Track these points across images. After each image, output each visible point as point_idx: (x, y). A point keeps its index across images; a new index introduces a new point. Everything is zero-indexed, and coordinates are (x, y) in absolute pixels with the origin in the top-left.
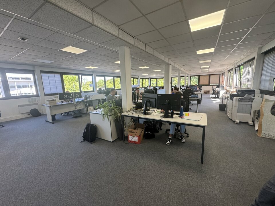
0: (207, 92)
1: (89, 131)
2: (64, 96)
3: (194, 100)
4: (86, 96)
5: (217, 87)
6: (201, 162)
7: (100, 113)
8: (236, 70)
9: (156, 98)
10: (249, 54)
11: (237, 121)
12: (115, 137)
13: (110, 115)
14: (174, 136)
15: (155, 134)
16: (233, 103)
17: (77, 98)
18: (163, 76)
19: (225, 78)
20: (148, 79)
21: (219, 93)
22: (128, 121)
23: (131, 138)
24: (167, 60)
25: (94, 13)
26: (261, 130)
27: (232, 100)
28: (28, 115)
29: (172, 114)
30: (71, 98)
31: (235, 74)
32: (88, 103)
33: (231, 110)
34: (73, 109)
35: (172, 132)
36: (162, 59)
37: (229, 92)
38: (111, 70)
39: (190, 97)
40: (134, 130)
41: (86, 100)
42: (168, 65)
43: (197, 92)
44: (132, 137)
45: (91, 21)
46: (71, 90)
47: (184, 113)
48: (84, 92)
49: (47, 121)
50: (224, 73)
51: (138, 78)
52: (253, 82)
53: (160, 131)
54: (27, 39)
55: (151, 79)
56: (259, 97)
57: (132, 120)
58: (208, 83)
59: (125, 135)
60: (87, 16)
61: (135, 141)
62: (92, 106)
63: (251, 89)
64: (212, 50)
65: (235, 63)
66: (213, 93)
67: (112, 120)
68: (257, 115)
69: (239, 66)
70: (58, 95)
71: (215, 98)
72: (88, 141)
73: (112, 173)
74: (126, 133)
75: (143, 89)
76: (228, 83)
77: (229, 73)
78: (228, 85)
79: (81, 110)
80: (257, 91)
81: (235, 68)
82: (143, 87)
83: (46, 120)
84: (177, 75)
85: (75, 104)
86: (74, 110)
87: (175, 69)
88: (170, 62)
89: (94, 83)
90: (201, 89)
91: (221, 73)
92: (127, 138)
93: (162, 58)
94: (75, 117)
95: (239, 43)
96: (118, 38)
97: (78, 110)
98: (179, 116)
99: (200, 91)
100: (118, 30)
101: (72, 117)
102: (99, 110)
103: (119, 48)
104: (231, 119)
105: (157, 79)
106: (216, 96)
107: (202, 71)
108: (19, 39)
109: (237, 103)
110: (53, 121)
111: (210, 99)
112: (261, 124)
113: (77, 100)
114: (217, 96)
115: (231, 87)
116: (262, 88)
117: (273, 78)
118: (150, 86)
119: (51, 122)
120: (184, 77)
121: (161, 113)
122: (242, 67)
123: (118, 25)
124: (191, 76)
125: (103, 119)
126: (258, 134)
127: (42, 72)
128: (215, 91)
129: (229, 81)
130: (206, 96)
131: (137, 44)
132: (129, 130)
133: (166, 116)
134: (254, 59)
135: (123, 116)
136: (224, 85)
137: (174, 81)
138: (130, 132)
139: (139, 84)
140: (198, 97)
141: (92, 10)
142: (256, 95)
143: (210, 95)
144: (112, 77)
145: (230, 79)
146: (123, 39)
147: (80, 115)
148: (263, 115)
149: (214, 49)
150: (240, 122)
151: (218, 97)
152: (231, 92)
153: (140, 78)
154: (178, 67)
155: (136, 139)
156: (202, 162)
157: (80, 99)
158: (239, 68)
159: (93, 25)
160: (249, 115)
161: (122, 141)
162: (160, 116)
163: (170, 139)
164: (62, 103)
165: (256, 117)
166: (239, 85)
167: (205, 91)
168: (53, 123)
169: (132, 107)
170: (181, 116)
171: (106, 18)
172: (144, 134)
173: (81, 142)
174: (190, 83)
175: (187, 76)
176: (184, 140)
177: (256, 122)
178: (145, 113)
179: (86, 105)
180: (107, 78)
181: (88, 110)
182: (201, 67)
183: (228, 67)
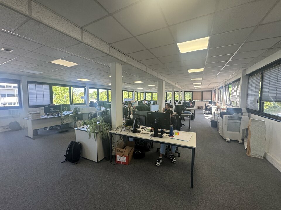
0: (200, 108)
1: (72, 150)
2: (51, 108)
3: (187, 116)
4: (75, 109)
5: (209, 104)
6: (190, 186)
7: (86, 130)
8: (225, 88)
9: (146, 116)
10: (236, 75)
11: (228, 139)
12: (102, 157)
13: (97, 133)
14: (165, 156)
15: (145, 153)
16: (223, 120)
17: (65, 111)
18: (156, 90)
19: (216, 95)
20: (144, 93)
21: (211, 109)
22: (117, 139)
23: (118, 158)
24: (160, 77)
25: (83, 31)
26: (250, 149)
27: (222, 117)
28: (6, 128)
29: (163, 132)
30: (58, 111)
31: (225, 92)
32: (78, 117)
33: (222, 127)
34: (59, 123)
35: (162, 151)
36: (155, 76)
37: (220, 109)
38: (105, 83)
39: (183, 113)
40: (122, 150)
41: (75, 114)
42: (161, 81)
43: (190, 108)
44: (120, 157)
45: (79, 39)
46: (62, 101)
47: (175, 131)
48: (75, 104)
49: (27, 137)
50: (215, 90)
51: (133, 92)
52: (240, 100)
53: (151, 150)
54: (12, 50)
55: (146, 93)
56: (246, 115)
57: (122, 138)
58: (200, 98)
59: (113, 154)
60: (75, 34)
61: (123, 161)
62: (82, 119)
63: (239, 107)
64: (202, 70)
65: (224, 82)
66: (206, 109)
67: (99, 138)
68: (246, 133)
69: (228, 85)
70: (43, 107)
71: (208, 114)
72: (70, 161)
73: (92, 202)
74: (114, 152)
75: (138, 102)
76: (219, 100)
77: (220, 90)
78: (219, 102)
79: (68, 124)
80: (244, 110)
81: (225, 86)
82: (137, 101)
83: (26, 135)
84: (170, 90)
85: (62, 117)
86: (61, 124)
87: (168, 85)
88: (163, 78)
89: (86, 95)
90: (194, 105)
91: (213, 90)
92: (115, 157)
93: (156, 74)
94: (60, 132)
95: (225, 65)
96: (108, 55)
97: (66, 124)
98: (169, 135)
99: (194, 107)
100: (109, 48)
101: (58, 132)
102: (86, 126)
103: (110, 64)
104: (222, 137)
105: (152, 93)
106: (208, 112)
107: (195, 88)
108: (2, 49)
109: (227, 121)
110: (34, 136)
111: (203, 115)
112: (249, 144)
113: (65, 113)
114: (210, 112)
115: (222, 104)
116: (249, 107)
117: (257, 99)
118: (145, 100)
119: (31, 138)
120: (178, 92)
121: (151, 131)
122: (230, 86)
123: (109, 43)
124: (184, 92)
125: (89, 137)
126: (247, 153)
127: (29, 82)
128: (208, 107)
129: (220, 98)
130: (199, 111)
131: (129, 61)
132: (117, 149)
133: (156, 135)
134: (240, 79)
135: (111, 134)
136: (216, 102)
137: (169, 95)
138: (118, 151)
139: (134, 98)
140: (190, 114)
141: (82, 28)
142: (243, 114)
143: (203, 111)
144: (106, 90)
145: (221, 96)
146: (115, 56)
147: (67, 130)
148: (250, 134)
149: (203, 69)
150: (230, 140)
151: (210, 114)
152: (222, 109)
153: (135, 92)
154: (171, 83)
155: (123, 159)
156: (192, 187)
157: (69, 112)
158: (227, 87)
159: (81, 42)
160: (238, 133)
161: (109, 161)
162: (150, 135)
163: (160, 159)
164: (48, 116)
165: (245, 135)
166: (228, 103)
167: (198, 106)
168: (34, 139)
169: (122, 124)
170: (171, 135)
171: (96, 36)
172: (134, 153)
173: (62, 163)
174: (184, 99)
175: (181, 92)
176: (175, 160)
177: (245, 140)
178: (135, 131)
179: (75, 118)
180: (100, 91)
181: (76, 124)
182: (194, 84)
183: (218, 85)
